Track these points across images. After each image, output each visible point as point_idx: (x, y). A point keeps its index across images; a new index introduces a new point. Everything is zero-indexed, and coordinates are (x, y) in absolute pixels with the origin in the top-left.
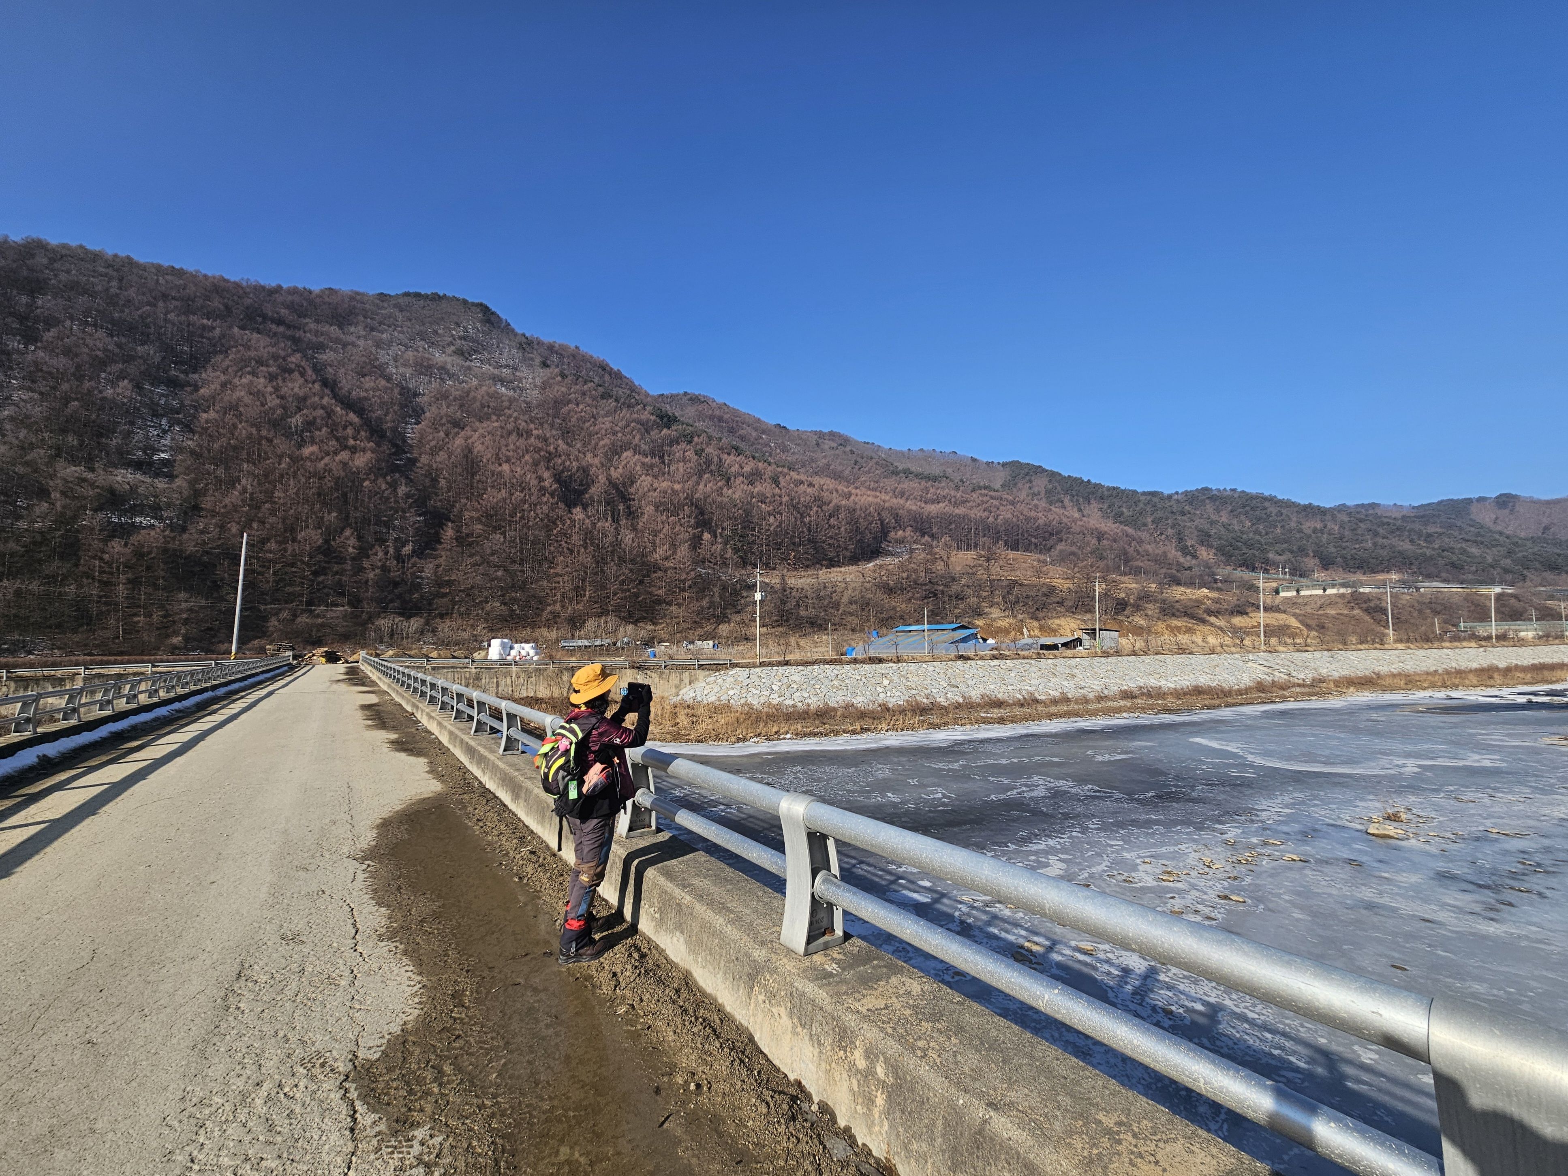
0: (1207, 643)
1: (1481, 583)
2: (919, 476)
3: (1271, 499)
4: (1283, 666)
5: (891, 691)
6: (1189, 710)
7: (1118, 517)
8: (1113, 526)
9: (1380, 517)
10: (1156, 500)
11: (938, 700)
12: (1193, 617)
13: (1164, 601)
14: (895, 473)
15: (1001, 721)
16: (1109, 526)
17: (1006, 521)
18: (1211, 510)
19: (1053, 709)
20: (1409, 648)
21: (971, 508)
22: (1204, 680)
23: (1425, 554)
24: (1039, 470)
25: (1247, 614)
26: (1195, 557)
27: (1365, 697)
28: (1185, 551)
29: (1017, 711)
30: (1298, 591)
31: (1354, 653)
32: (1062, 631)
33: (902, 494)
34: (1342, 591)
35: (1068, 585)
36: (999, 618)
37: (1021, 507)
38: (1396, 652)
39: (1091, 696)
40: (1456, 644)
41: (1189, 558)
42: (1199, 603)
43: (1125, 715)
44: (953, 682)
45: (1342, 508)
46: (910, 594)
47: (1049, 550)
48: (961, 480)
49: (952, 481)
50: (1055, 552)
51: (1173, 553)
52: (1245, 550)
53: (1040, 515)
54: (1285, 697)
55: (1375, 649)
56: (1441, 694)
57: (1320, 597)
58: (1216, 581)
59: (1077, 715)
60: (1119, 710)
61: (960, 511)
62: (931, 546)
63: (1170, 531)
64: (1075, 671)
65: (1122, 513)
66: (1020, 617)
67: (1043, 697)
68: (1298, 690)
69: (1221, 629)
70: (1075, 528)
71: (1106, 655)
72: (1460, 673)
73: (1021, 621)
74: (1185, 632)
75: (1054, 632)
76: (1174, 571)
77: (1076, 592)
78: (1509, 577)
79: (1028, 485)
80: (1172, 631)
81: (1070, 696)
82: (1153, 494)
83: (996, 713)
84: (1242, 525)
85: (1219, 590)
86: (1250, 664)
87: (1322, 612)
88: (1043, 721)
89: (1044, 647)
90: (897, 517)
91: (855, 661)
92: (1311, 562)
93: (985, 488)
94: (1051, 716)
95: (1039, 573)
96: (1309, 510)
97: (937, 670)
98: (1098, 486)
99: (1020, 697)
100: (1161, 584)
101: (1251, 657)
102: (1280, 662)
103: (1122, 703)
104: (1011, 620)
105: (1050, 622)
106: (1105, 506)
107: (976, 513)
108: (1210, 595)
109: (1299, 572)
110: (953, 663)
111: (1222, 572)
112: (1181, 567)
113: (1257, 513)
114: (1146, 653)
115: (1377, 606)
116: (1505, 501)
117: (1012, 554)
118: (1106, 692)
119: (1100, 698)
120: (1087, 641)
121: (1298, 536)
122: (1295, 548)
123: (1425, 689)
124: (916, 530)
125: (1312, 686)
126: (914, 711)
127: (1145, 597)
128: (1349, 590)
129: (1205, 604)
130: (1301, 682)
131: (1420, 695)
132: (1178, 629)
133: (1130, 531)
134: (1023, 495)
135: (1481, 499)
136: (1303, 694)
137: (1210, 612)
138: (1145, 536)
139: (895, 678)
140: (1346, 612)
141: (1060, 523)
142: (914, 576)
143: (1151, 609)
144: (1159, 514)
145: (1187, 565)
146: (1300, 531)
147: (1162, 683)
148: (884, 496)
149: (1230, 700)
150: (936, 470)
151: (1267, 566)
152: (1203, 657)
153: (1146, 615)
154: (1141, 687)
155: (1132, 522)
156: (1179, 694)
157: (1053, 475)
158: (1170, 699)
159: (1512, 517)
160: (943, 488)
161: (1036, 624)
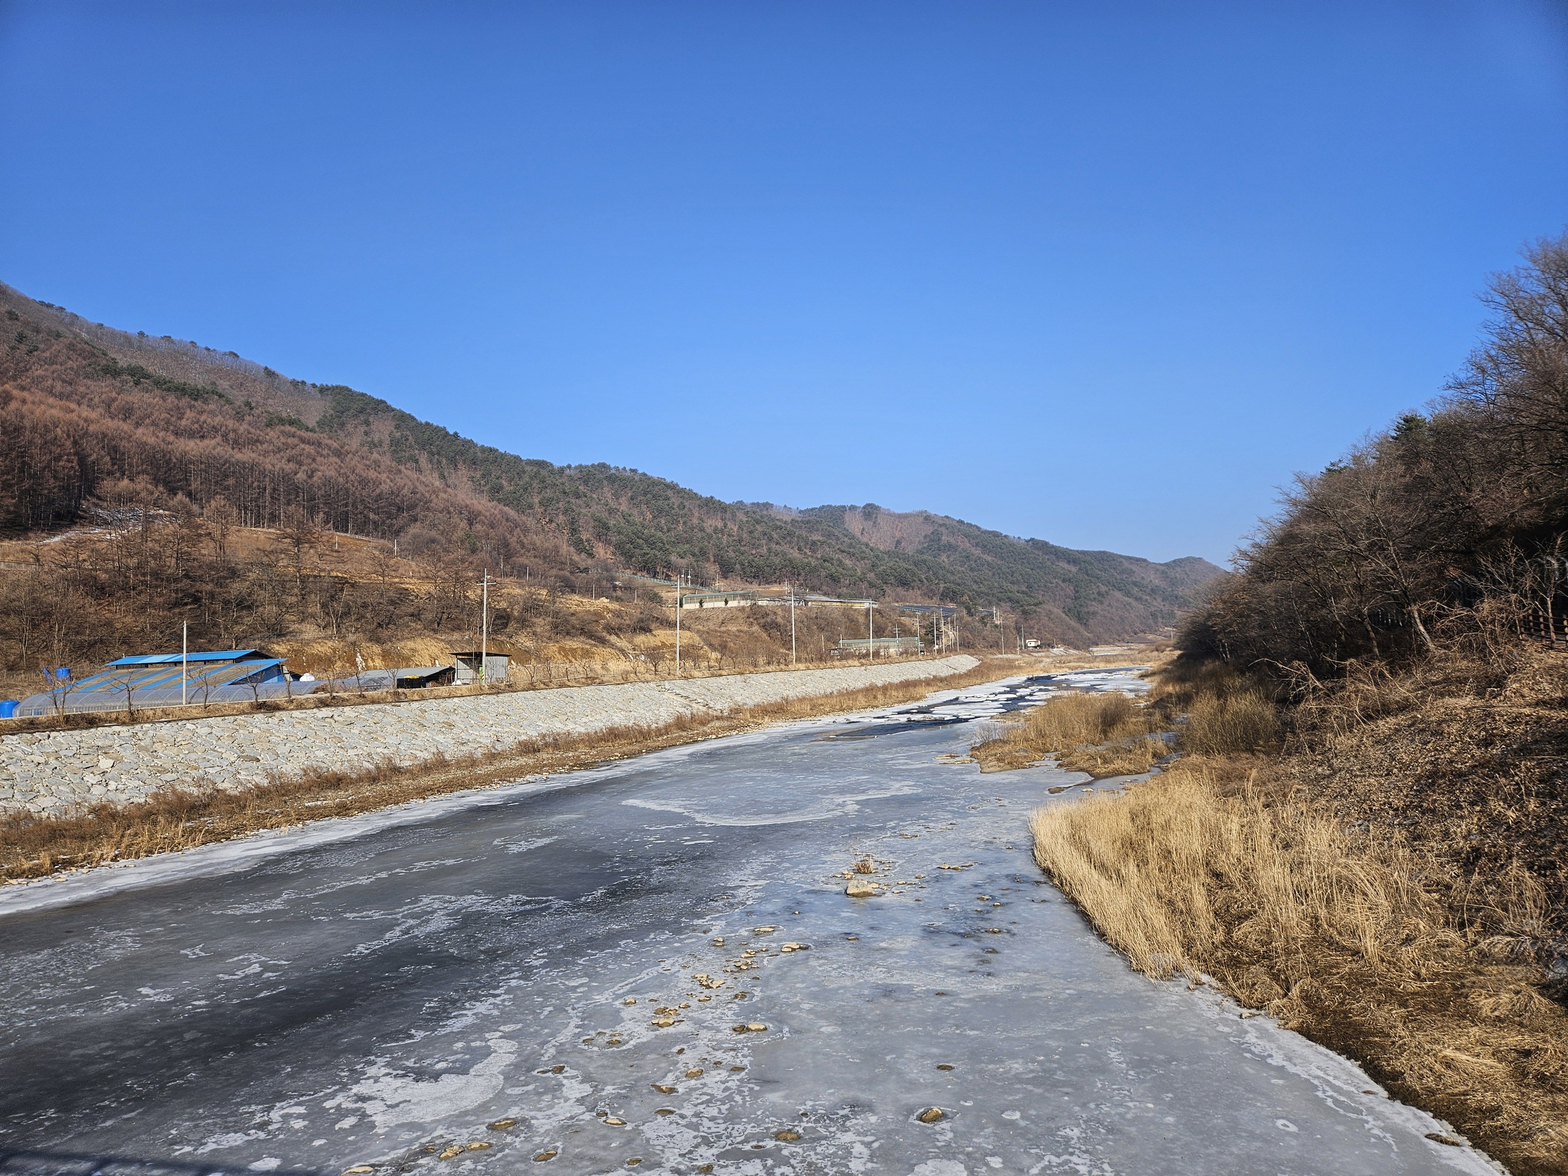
0: (607, 670)
1: (855, 597)
2: (164, 385)
3: (673, 487)
4: (700, 694)
5: (118, 779)
6: (607, 762)
7: (495, 491)
8: (490, 504)
9: (773, 520)
10: (544, 472)
11: (221, 786)
12: (591, 635)
13: (556, 614)
14: (112, 371)
15: (343, 810)
16: (482, 504)
17: (327, 482)
18: (609, 495)
19: (425, 781)
20: (808, 669)
21: (266, 454)
22: (620, 720)
23: (809, 563)
24: (380, 407)
25: (650, 631)
26: (591, 555)
27: (779, 727)
28: (579, 546)
29: (367, 791)
30: (701, 603)
31: (764, 675)
32: (417, 659)
33: (127, 413)
34: (743, 603)
35: (428, 587)
36: (315, 640)
37: (353, 461)
38: (799, 673)
39: (478, 754)
40: (844, 662)
41: (583, 555)
42: (598, 615)
43: (529, 777)
44: (249, 752)
45: (740, 505)
46: (144, 598)
47: (397, 533)
48: (248, 404)
49: (229, 402)
50: (405, 538)
51: (566, 549)
52: (647, 550)
53: (384, 476)
54: (706, 734)
55: (781, 670)
56: (841, 718)
57: (723, 610)
58: (615, 587)
59: (463, 786)
60: (520, 772)
61: (245, 456)
62: (190, 514)
63: (561, 518)
64: (454, 717)
65: (501, 487)
66: (351, 638)
67: (406, 763)
68: (717, 724)
69: (622, 651)
70: (437, 503)
71: (495, 690)
72: (851, 694)
73: (354, 644)
74: (582, 657)
75: (406, 660)
76: (568, 574)
77: (440, 599)
78: (873, 591)
79: (363, 428)
80: (566, 656)
81: (447, 757)
82: (542, 464)
83: (332, 798)
84: (641, 516)
85: (618, 599)
86: (667, 695)
87: (723, 629)
88: (413, 802)
89: (403, 683)
90: (114, 451)
91: (31, 726)
92: (712, 569)
93: (292, 423)
94: (423, 793)
95: (382, 568)
96: (711, 505)
97: (216, 732)
98: (470, 443)
99: (371, 767)
100: (552, 590)
101: (667, 685)
102: (696, 690)
103: (522, 761)
104: (336, 643)
105: (400, 645)
106: (478, 475)
107: (276, 464)
108: (610, 606)
109: (700, 581)
110: (249, 719)
111: (624, 576)
112: (576, 569)
113: (660, 503)
114: (547, 686)
115: (773, 622)
116: (870, 512)
117: (338, 537)
118: (499, 747)
119: (492, 757)
120: (464, 672)
121: (700, 535)
122: (696, 550)
123: (827, 713)
124: (156, 481)
125: (729, 718)
126: (171, 813)
127: (533, 607)
128: (749, 603)
129: (604, 618)
130: (719, 714)
131: (825, 722)
132: (573, 651)
133: (512, 513)
134: (354, 443)
135: (853, 508)
136: (723, 729)
137: (610, 629)
138: (530, 522)
139: (128, 755)
140: (746, 629)
141: (414, 493)
142: (152, 563)
143: (541, 624)
144: (549, 493)
145: (582, 565)
146: (702, 530)
147: (570, 726)
148: (85, 412)
149: (650, 743)
150: (197, 379)
151: (668, 571)
152: (615, 688)
153: (535, 634)
154: (544, 736)
155: (513, 501)
156: (592, 740)
157: (403, 419)
158: (582, 749)
159: (875, 530)
160: (212, 413)
161: (377, 649)
